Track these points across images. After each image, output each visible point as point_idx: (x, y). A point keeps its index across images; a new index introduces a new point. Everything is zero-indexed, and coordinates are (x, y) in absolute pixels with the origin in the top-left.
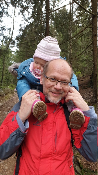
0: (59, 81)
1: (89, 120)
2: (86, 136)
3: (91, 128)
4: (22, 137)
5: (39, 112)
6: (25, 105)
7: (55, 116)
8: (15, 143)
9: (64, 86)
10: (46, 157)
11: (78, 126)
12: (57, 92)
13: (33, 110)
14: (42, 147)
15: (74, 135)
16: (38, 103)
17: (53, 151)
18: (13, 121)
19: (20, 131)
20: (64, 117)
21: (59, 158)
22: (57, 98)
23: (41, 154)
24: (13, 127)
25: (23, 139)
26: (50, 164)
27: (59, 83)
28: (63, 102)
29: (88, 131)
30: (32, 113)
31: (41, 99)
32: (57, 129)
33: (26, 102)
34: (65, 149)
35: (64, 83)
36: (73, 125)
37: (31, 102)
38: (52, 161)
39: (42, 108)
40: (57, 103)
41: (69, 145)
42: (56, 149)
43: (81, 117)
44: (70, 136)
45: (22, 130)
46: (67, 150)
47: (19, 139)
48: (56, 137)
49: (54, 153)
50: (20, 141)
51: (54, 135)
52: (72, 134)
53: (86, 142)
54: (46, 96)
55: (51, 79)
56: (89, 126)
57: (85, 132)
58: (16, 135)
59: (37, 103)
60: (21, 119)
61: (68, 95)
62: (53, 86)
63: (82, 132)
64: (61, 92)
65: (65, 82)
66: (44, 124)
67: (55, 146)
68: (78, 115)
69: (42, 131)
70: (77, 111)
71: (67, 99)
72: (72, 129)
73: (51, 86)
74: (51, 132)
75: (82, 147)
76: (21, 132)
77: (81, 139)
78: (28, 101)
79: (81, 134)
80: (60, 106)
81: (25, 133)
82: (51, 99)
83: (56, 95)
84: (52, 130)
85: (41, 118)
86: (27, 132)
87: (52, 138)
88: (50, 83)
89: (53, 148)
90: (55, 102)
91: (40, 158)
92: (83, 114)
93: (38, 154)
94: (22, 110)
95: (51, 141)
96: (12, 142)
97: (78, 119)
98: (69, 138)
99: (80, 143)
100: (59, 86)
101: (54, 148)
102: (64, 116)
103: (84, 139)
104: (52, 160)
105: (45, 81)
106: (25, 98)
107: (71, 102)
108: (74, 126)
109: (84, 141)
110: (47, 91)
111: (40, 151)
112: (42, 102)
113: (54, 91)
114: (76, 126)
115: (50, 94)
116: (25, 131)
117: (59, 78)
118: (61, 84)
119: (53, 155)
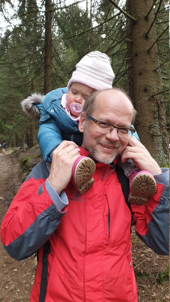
0: (114, 127)
1: (162, 189)
2: (157, 215)
3: (166, 202)
4: (58, 220)
6: (60, 166)
7: (105, 185)
8: (46, 231)
9: (122, 134)
10: (94, 251)
11: (143, 199)
14: (87, 236)
15: (135, 214)
16: (85, 161)
17: (105, 241)
18: (41, 193)
19: (55, 209)
20: (119, 187)
21: (115, 252)
22: (109, 156)
23: (86, 247)
24: (42, 204)
25: (58, 223)
26: (101, 261)
27: (115, 131)
29: (160, 207)
30: (72, 178)
32: (110, 205)
33: (63, 161)
34: (123, 237)
35: (121, 130)
36: (135, 198)
38: (105, 257)
39: (89, 170)
42: (110, 237)
43: (152, 185)
45: (59, 209)
47: (53, 223)
48: (109, 218)
49: (107, 245)
50: (55, 226)
51: (105, 214)
52: (133, 213)
56: (162, 199)
58: (48, 217)
59: (82, 160)
61: (126, 151)
62: (103, 135)
63: (150, 209)
64: (117, 146)
65: (123, 129)
66: (88, 199)
67: (108, 232)
68: (146, 181)
69: (86, 209)
70: (145, 175)
71: (124, 156)
72: (131, 205)
73: (101, 134)
74: (101, 210)
75: (149, 234)
76: (57, 211)
77: (148, 221)
79: (147, 212)
80: (112, 168)
81: (63, 212)
82: (100, 157)
83: (109, 149)
84: (101, 207)
85: (83, 187)
86: (66, 210)
87: (103, 220)
88: (98, 129)
89: (105, 236)
90: (106, 162)
91: (85, 253)
92: (154, 179)
93: (82, 248)
94: (55, 175)
95: (102, 225)
96: (40, 229)
97: (146, 187)
99: (146, 226)
100: (114, 135)
102: (118, 184)
103: (153, 220)
104: (104, 254)
105: (89, 126)
108: (137, 199)
109: (152, 224)
111: (84, 242)
114: (140, 200)
115: (99, 148)
117: (115, 122)
118: (118, 131)
119: (106, 247)
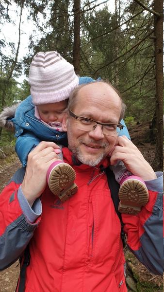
0: (98, 123)
1: (155, 197)
2: (150, 227)
3: (160, 212)
4: (30, 231)
5: (60, 184)
6: (34, 172)
7: (91, 191)
8: (16, 244)
9: (109, 132)
10: (74, 266)
11: (135, 209)
12: (95, 144)
13: (50, 181)
14: (67, 249)
15: (126, 225)
16: (59, 167)
17: (87, 256)
18: (12, 201)
19: (24, 220)
20: (108, 193)
21: (99, 270)
23: (64, 262)
24: (11, 213)
25: (30, 235)
26: (81, 280)
27: (99, 128)
28: (105, 165)
29: (153, 218)
30: (47, 187)
31: (65, 159)
33: (36, 166)
34: (109, 252)
35: (107, 127)
36: (125, 207)
37: (45, 166)
38: (86, 275)
39: (67, 177)
40: (96, 166)
41: (117, 245)
42: (93, 251)
43: (143, 193)
44: (120, 227)
45: (29, 220)
46: (113, 253)
47: (23, 236)
48: (94, 230)
49: (89, 260)
50: (26, 239)
51: (89, 225)
52: (123, 224)
53: (150, 239)
54: (74, 152)
55: (83, 119)
56: (156, 209)
57: (149, 221)
58: (17, 229)
59: (56, 167)
60: (27, 197)
61: (115, 151)
62: (87, 133)
63: (142, 219)
64: (103, 145)
65: (109, 125)
66: (71, 206)
67: (91, 246)
68: (136, 188)
69: (68, 218)
70: (133, 181)
71: (113, 158)
72: (122, 215)
73: (83, 132)
74: (84, 220)
75: (141, 248)
76: (26, 223)
77: (141, 234)
78: (39, 163)
79: (139, 223)
80: (101, 171)
81: (34, 224)
82: (84, 159)
83: (93, 149)
84: (85, 216)
85: (64, 194)
86: (38, 221)
87: (85, 232)
88: (80, 127)
89: (87, 251)
90: (91, 164)
91: (63, 269)
92: (145, 186)
93: (59, 263)
94: (28, 181)
95: (84, 238)
96: (10, 241)
97: (136, 195)
98: (118, 230)
99: (139, 240)
100: (98, 132)
101: (89, 251)
102: (107, 190)
103: (146, 233)
104: (85, 272)
105: (71, 125)
106: (34, 158)
107: (120, 164)
108: (128, 208)
109: (145, 237)
110: (77, 142)
111: (63, 257)
112: (67, 164)
113: (89, 143)
114: (132, 209)
115: (82, 148)
116: (35, 221)
117: (99, 118)
118: (102, 129)
119: (88, 263)
